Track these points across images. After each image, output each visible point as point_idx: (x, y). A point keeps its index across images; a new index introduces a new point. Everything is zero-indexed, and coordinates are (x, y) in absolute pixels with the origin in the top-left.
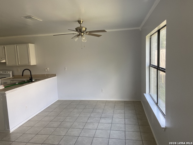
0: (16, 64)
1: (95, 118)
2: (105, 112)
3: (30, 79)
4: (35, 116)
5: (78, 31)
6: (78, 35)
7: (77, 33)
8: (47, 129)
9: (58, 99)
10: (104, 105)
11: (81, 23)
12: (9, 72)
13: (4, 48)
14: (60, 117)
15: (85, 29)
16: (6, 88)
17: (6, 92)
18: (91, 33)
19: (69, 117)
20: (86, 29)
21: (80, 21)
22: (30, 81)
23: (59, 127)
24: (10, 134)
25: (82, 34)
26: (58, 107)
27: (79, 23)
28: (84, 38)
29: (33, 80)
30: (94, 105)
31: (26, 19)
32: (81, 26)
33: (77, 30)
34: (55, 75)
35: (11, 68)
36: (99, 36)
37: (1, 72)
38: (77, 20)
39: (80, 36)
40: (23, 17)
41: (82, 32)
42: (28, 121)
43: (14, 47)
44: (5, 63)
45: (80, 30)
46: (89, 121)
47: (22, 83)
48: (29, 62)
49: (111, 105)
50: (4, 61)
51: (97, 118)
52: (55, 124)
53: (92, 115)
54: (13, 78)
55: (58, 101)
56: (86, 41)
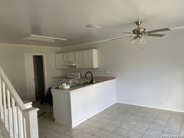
0: (83, 67)
1: (155, 131)
2: (169, 126)
3: (91, 81)
4: (94, 116)
5: (136, 32)
6: (136, 38)
7: (134, 35)
8: (103, 131)
9: (116, 102)
10: (169, 116)
11: (140, 24)
12: (78, 74)
13: (75, 54)
14: (117, 121)
15: (143, 30)
16: (71, 88)
17: (70, 92)
18: (150, 33)
19: (125, 124)
20: (145, 30)
21: (138, 23)
22: (92, 82)
23: (114, 132)
24: (72, 129)
25: (140, 36)
26: (116, 110)
27: (137, 25)
28: (142, 40)
29: (94, 82)
30: (155, 114)
31: (87, 28)
32: (139, 28)
33: (134, 32)
34: (114, 78)
35: (79, 70)
36: (161, 36)
37: (72, 73)
38: (135, 22)
39: (138, 38)
40: (84, 27)
41: (140, 34)
42: (88, 119)
43: (82, 52)
44: (75, 66)
45: (138, 32)
46: (147, 133)
47: (85, 84)
48: (92, 66)
49: (178, 118)
50: (74, 65)
51: (157, 131)
52: (111, 129)
53: (152, 127)
54: (81, 79)
55: (117, 104)
56: (144, 43)
